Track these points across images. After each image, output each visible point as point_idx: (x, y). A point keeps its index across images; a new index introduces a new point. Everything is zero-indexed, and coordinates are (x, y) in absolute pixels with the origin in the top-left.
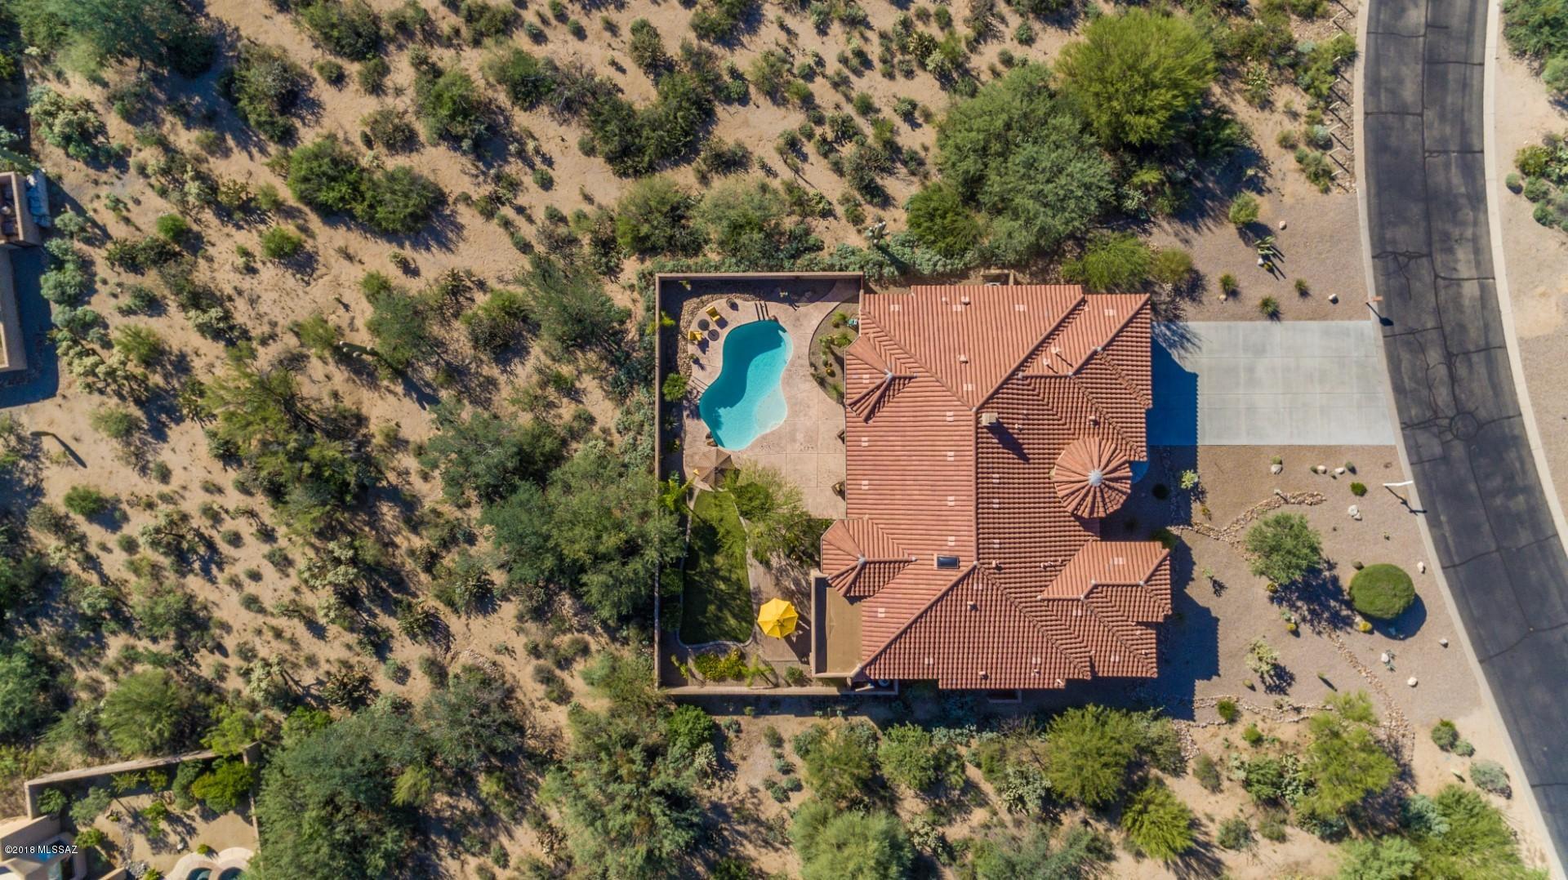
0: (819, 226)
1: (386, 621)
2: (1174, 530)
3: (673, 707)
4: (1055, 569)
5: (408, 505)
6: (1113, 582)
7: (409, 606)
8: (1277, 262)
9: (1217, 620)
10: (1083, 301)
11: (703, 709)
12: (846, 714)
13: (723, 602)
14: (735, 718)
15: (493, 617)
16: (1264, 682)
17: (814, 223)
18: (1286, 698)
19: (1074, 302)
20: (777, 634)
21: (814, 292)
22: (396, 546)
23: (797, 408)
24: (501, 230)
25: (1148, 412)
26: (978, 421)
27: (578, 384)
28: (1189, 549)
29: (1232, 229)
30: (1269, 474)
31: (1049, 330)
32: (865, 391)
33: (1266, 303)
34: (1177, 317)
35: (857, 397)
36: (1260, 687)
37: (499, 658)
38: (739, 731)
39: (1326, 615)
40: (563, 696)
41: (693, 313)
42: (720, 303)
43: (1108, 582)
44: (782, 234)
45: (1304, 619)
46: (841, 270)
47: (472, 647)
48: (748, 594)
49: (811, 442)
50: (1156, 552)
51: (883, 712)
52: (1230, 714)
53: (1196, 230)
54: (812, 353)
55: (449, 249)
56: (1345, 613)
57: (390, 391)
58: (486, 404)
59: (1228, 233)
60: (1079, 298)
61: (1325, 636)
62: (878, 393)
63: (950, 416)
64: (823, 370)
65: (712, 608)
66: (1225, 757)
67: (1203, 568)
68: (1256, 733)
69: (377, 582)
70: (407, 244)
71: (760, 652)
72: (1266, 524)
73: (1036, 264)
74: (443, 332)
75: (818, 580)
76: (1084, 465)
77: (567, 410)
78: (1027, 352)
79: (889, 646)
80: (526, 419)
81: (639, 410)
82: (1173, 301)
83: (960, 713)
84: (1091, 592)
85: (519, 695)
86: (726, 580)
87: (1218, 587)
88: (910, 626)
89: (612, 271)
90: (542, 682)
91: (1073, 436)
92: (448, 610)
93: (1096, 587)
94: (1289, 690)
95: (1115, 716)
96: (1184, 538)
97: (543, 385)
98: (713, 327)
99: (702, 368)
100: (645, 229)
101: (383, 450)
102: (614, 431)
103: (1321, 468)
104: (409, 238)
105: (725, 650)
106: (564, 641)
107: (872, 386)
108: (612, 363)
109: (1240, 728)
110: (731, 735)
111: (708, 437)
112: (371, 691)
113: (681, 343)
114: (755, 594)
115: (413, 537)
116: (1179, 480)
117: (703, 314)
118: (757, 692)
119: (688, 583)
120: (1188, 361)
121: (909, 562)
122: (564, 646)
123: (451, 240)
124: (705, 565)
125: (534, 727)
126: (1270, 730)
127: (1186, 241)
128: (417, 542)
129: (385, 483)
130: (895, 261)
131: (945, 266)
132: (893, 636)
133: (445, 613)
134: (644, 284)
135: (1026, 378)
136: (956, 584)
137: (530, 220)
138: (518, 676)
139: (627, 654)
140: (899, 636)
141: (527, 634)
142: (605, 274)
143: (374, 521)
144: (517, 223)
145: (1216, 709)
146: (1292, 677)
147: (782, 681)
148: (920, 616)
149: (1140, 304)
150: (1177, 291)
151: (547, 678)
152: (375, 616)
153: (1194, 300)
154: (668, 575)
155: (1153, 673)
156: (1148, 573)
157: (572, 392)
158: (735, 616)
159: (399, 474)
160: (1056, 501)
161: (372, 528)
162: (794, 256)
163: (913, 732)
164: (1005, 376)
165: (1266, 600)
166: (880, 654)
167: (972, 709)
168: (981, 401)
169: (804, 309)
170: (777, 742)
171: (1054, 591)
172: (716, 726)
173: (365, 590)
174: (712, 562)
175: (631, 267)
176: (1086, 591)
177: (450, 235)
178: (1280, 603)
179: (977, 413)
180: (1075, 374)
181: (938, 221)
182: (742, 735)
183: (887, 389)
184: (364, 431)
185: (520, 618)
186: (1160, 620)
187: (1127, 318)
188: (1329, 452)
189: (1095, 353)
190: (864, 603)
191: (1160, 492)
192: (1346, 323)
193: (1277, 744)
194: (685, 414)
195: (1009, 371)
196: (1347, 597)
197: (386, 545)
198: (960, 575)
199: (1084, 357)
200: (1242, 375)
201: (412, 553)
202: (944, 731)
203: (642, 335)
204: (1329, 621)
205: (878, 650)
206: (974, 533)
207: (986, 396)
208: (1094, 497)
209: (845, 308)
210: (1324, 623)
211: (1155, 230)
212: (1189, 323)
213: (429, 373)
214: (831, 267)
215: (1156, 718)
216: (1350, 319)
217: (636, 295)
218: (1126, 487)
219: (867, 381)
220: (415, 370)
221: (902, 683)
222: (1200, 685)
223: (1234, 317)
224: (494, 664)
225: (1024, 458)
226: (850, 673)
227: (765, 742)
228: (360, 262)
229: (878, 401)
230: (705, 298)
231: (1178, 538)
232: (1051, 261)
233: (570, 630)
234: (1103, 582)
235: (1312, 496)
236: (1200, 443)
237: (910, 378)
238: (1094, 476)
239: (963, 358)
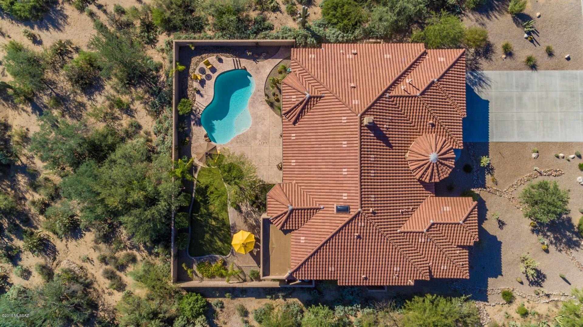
0: (271, 17)
1: (19, 243)
2: (476, 191)
3: (184, 293)
4: (408, 214)
5: (33, 175)
6: (443, 221)
7: (32, 234)
8: (535, 36)
9: (500, 243)
10: (425, 53)
11: (201, 295)
12: (285, 297)
13: (214, 232)
14: (220, 299)
15: (81, 241)
16: (528, 279)
17: (269, 15)
18: (542, 289)
19: (420, 53)
20: (243, 252)
21: (267, 53)
22: (25, 199)
23: (257, 119)
24: (89, 18)
25: (464, 119)
26: (361, 122)
27: (132, 107)
28: (485, 202)
29: (509, 17)
30: (530, 158)
31: (405, 69)
32: (293, 106)
33: (529, 60)
34: (477, 68)
35: (288, 109)
36: (526, 282)
37: (85, 265)
38: (222, 307)
39: (564, 240)
40: (121, 287)
41: (196, 65)
42: (212, 59)
43: (441, 221)
44: (251, 21)
45: (551, 243)
46: (283, 39)
47: (68, 258)
48: (229, 227)
49: (266, 139)
50: (469, 203)
51: (307, 296)
52: (509, 297)
53: (488, 18)
54: (266, 88)
55: (60, 30)
56: (575, 239)
57: (24, 110)
58: (79, 117)
59: (508, 18)
60: (423, 51)
61: (564, 252)
62: (301, 106)
63: (344, 119)
64: (272, 98)
65: (207, 236)
66: (506, 323)
67: (493, 213)
68: (524, 309)
69: (14, 220)
70: (36, 27)
71: (235, 261)
72: (533, 187)
73: (396, 38)
74: (54, 76)
75: (264, 220)
76: (426, 150)
77: (125, 121)
78: (391, 82)
79: (307, 260)
80: (101, 127)
81: (165, 120)
82: (475, 59)
83: (351, 297)
84: (430, 227)
85: (96, 286)
86: (216, 219)
87: (501, 224)
88: (320, 248)
89: (152, 42)
90: (108, 278)
91: (419, 134)
92: (55, 237)
93: (433, 224)
94: (543, 284)
95: (442, 300)
96: (481, 195)
97: (111, 107)
98: (208, 72)
99: (202, 96)
100: (168, 14)
101: (18, 143)
102: (152, 133)
103: (561, 155)
104: (37, 24)
105: (215, 260)
106: (121, 255)
107: (297, 103)
108: (152, 95)
109: (514, 307)
110: (218, 309)
111: (206, 136)
112: (8, 284)
113: (190, 82)
114: (233, 227)
115: (35, 194)
116: (479, 161)
117: (202, 65)
118: (231, 285)
119: (193, 222)
120: (483, 94)
121: (320, 209)
122: (121, 258)
123: (60, 25)
124: (203, 210)
125: (103, 305)
126: (532, 308)
127: (483, 25)
128: (37, 197)
129: (19, 163)
130: (314, 35)
131: (343, 37)
132: (309, 254)
133: (53, 238)
134: (169, 47)
135: (391, 97)
136: (348, 223)
137: (105, 12)
138: (96, 275)
139: (158, 262)
140: (313, 254)
141: (100, 250)
142: (147, 43)
143: (14, 185)
144: (98, 14)
145: (501, 294)
146: (545, 277)
147: (248, 278)
148: (326, 242)
149: (459, 55)
150: (477, 53)
151: (110, 276)
152: (12, 240)
153: (487, 58)
154: (180, 217)
155: (467, 276)
156: (465, 216)
157: (128, 111)
158: (221, 240)
159: (28, 158)
160: (409, 172)
161: (12, 189)
162: (256, 33)
163: (323, 311)
164: (378, 95)
165: (530, 232)
166: (302, 265)
167: (358, 294)
168: (364, 110)
169: (261, 63)
170: (245, 313)
171: (407, 227)
172: (209, 305)
173: (6, 225)
174: (207, 209)
175: (163, 39)
176: (427, 227)
177: (60, 21)
178: (538, 234)
179: (361, 117)
180: (421, 94)
181: (339, 10)
182: (225, 310)
183: (307, 104)
184: (9, 133)
185: (96, 242)
186: (472, 244)
187: (452, 62)
188: (566, 146)
189: (433, 82)
190: (293, 234)
191: (467, 169)
192: (575, 72)
193: (536, 316)
194: (192, 123)
195: (381, 93)
196: (576, 230)
197: (21, 199)
198: (350, 217)
199: (426, 85)
200: (515, 101)
201: (33, 203)
202: (341, 308)
203: (168, 77)
204: (566, 244)
205: (301, 263)
206: (359, 191)
207: (366, 107)
208: (433, 170)
209: (285, 63)
210: (563, 245)
211: (464, 18)
212: (484, 72)
213: (45, 99)
214: (277, 38)
215: (466, 300)
216: (577, 69)
217: (165, 55)
218: (452, 163)
219: (295, 99)
220: (38, 98)
221: (316, 281)
222: (491, 280)
223: (510, 68)
224: (81, 268)
225: (390, 145)
226: (284, 276)
227: (237, 314)
228: (9, 36)
229: (301, 112)
230: (203, 56)
231: (478, 195)
232: (405, 36)
233: (125, 248)
234: (438, 221)
235: (556, 171)
236: (490, 140)
237: (321, 97)
238: (433, 157)
239: (352, 85)
